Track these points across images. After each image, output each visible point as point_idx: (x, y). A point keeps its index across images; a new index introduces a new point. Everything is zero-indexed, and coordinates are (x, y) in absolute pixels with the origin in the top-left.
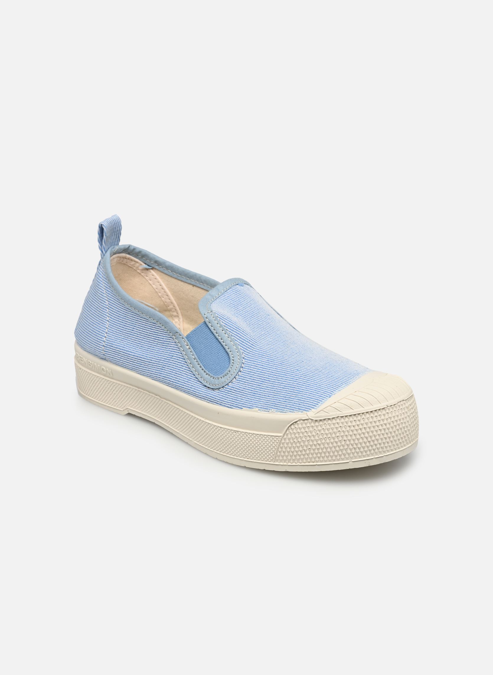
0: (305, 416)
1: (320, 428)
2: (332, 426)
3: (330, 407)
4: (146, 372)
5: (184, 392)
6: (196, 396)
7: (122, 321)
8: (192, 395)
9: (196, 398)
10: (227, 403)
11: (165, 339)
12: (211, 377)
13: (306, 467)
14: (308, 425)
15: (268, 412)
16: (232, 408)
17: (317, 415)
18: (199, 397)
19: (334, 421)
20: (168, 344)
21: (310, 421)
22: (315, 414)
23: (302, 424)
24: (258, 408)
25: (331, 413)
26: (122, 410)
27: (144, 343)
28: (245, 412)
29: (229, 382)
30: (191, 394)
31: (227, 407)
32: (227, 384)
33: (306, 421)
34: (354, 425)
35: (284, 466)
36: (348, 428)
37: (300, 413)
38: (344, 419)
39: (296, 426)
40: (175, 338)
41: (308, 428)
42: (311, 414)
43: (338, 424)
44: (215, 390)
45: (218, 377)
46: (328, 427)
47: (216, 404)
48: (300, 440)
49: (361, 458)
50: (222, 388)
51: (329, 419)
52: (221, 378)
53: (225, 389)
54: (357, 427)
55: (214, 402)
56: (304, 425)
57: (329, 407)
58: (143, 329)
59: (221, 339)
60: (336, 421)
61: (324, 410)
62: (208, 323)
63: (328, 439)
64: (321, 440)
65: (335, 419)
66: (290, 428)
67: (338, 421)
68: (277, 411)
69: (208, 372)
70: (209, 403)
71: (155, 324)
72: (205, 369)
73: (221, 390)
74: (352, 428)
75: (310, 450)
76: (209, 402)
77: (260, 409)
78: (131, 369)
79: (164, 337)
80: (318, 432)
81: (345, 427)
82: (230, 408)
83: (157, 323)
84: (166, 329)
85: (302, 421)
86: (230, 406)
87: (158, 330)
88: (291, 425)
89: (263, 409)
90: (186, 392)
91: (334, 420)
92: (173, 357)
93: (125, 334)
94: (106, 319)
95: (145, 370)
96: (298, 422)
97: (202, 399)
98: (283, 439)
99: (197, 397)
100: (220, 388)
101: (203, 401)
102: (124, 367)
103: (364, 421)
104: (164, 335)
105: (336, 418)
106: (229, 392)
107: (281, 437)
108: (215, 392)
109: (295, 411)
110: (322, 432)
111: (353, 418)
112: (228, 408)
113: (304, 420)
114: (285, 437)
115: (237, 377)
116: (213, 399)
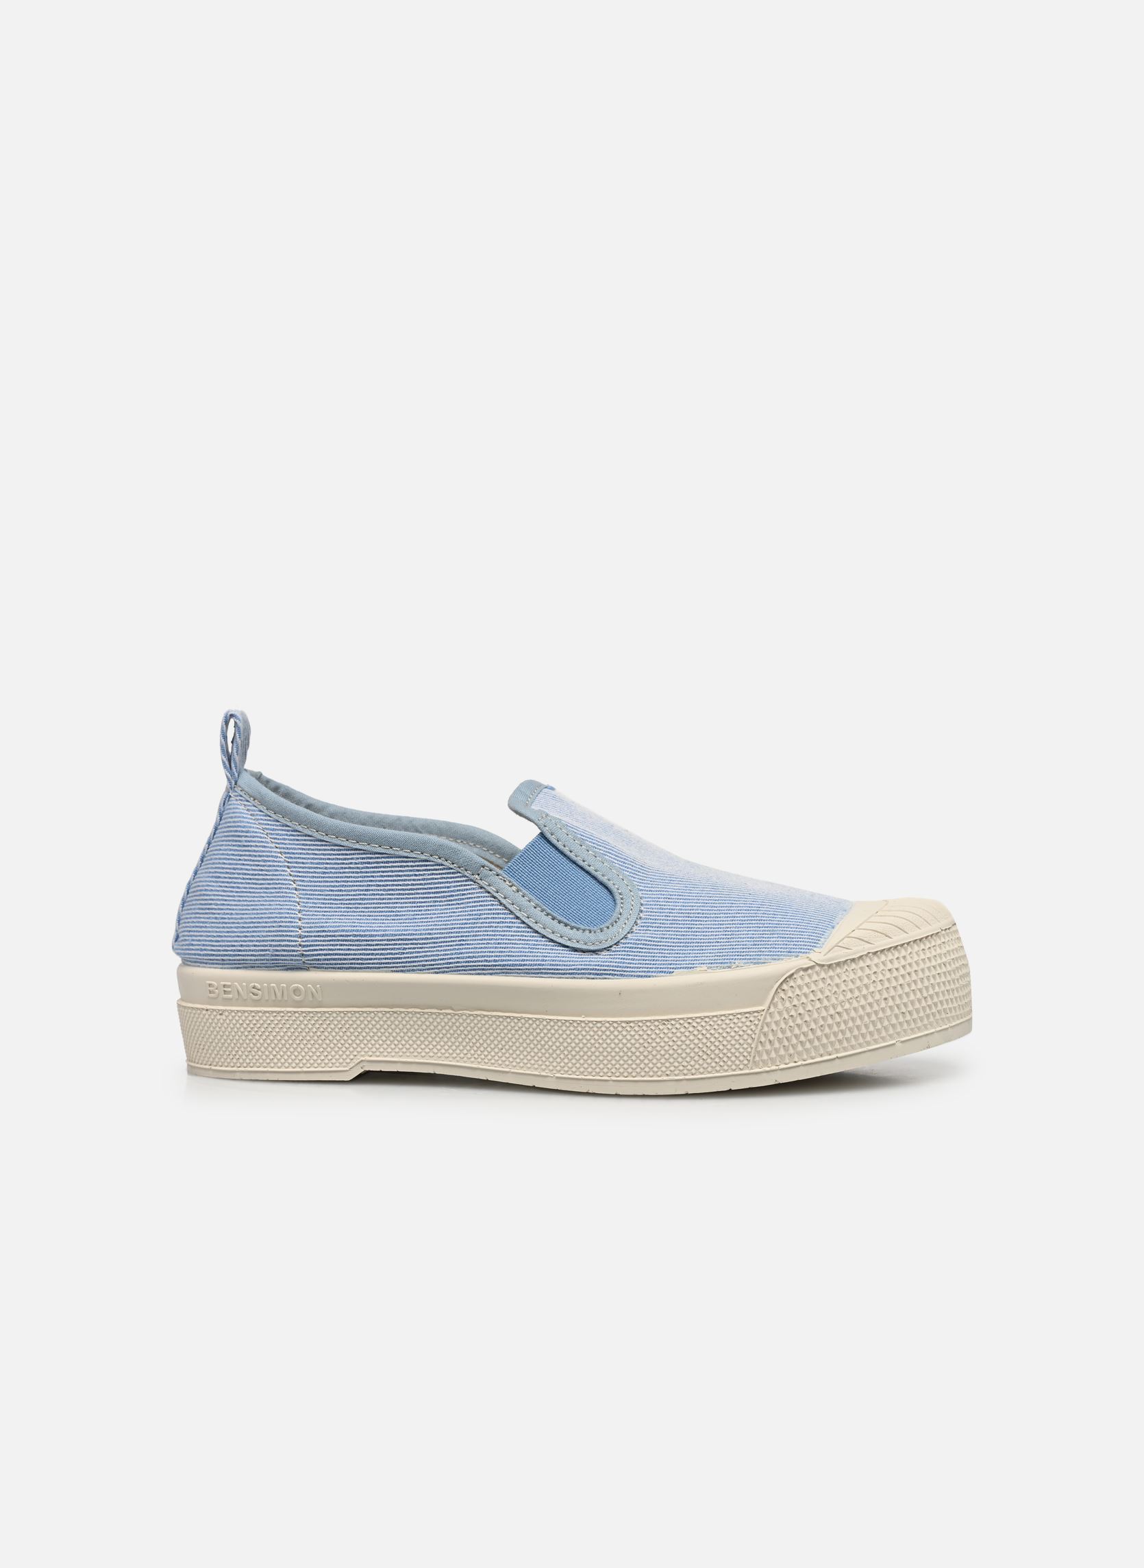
0: (807, 961)
1: (837, 980)
2: (860, 973)
3: (849, 939)
4: (418, 961)
5: (527, 973)
6: (559, 974)
7: (335, 879)
8: (548, 973)
9: (560, 978)
10: (636, 970)
11: (454, 886)
12: (584, 930)
13: (817, 1065)
14: (815, 977)
15: (729, 967)
16: (650, 977)
17: (830, 955)
18: (567, 974)
19: (861, 964)
20: (463, 895)
21: (817, 968)
22: (825, 955)
23: (802, 978)
24: (705, 965)
25: (855, 949)
26: (347, 1069)
27: (401, 907)
28: (680, 979)
29: (626, 932)
30: (545, 973)
31: (639, 976)
32: (625, 937)
33: (810, 971)
34: (896, 967)
35: (772, 1073)
36: (888, 975)
37: (794, 958)
38: (879, 957)
39: (792, 983)
40: (479, 878)
41: (816, 984)
42: (818, 956)
43: (870, 969)
44: (599, 953)
45: (601, 927)
46: (852, 976)
47: (610, 977)
48: (801, 1011)
49: (915, 1033)
50: (615, 946)
51: (853, 960)
52: (608, 928)
53: (622, 945)
54: (902, 971)
55: (607, 974)
56: (807, 980)
57: (846, 939)
58: (394, 881)
59: (584, 861)
60: (864, 962)
61: (839, 945)
62: (548, 835)
63: (854, 1001)
64: (843, 1004)
65: (863, 960)
66: (779, 990)
67: (868, 962)
68: (745, 963)
69: (573, 924)
70: (593, 979)
71: (427, 861)
72: (565, 920)
73: (614, 949)
74: (895, 973)
75: (822, 1028)
76: (593, 976)
77: (710, 965)
78: (375, 968)
79: (450, 883)
80: (835, 989)
81: (882, 973)
82: (646, 976)
83: (431, 858)
84: (455, 865)
85: (802, 973)
86: (643, 974)
87: (434, 872)
88: (782, 984)
89: (718, 965)
90: (532, 973)
91: (861, 961)
92: (481, 917)
93: (348, 902)
94: (291, 887)
95: (417, 957)
96: (795, 976)
97: (577, 976)
98: (768, 1016)
99: (562, 974)
100: (611, 947)
101: (577, 978)
102: (355, 968)
103: (911, 957)
104: (450, 880)
105: (864, 957)
106: (634, 950)
107: (764, 1013)
108: (601, 957)
109: (782, 957)
110: (843, 987)
111: (893, 955)
112: (640, 979)
113: (806, 970)
114: (772, 1009)
115: (639, 921)
116: (603, 968)
